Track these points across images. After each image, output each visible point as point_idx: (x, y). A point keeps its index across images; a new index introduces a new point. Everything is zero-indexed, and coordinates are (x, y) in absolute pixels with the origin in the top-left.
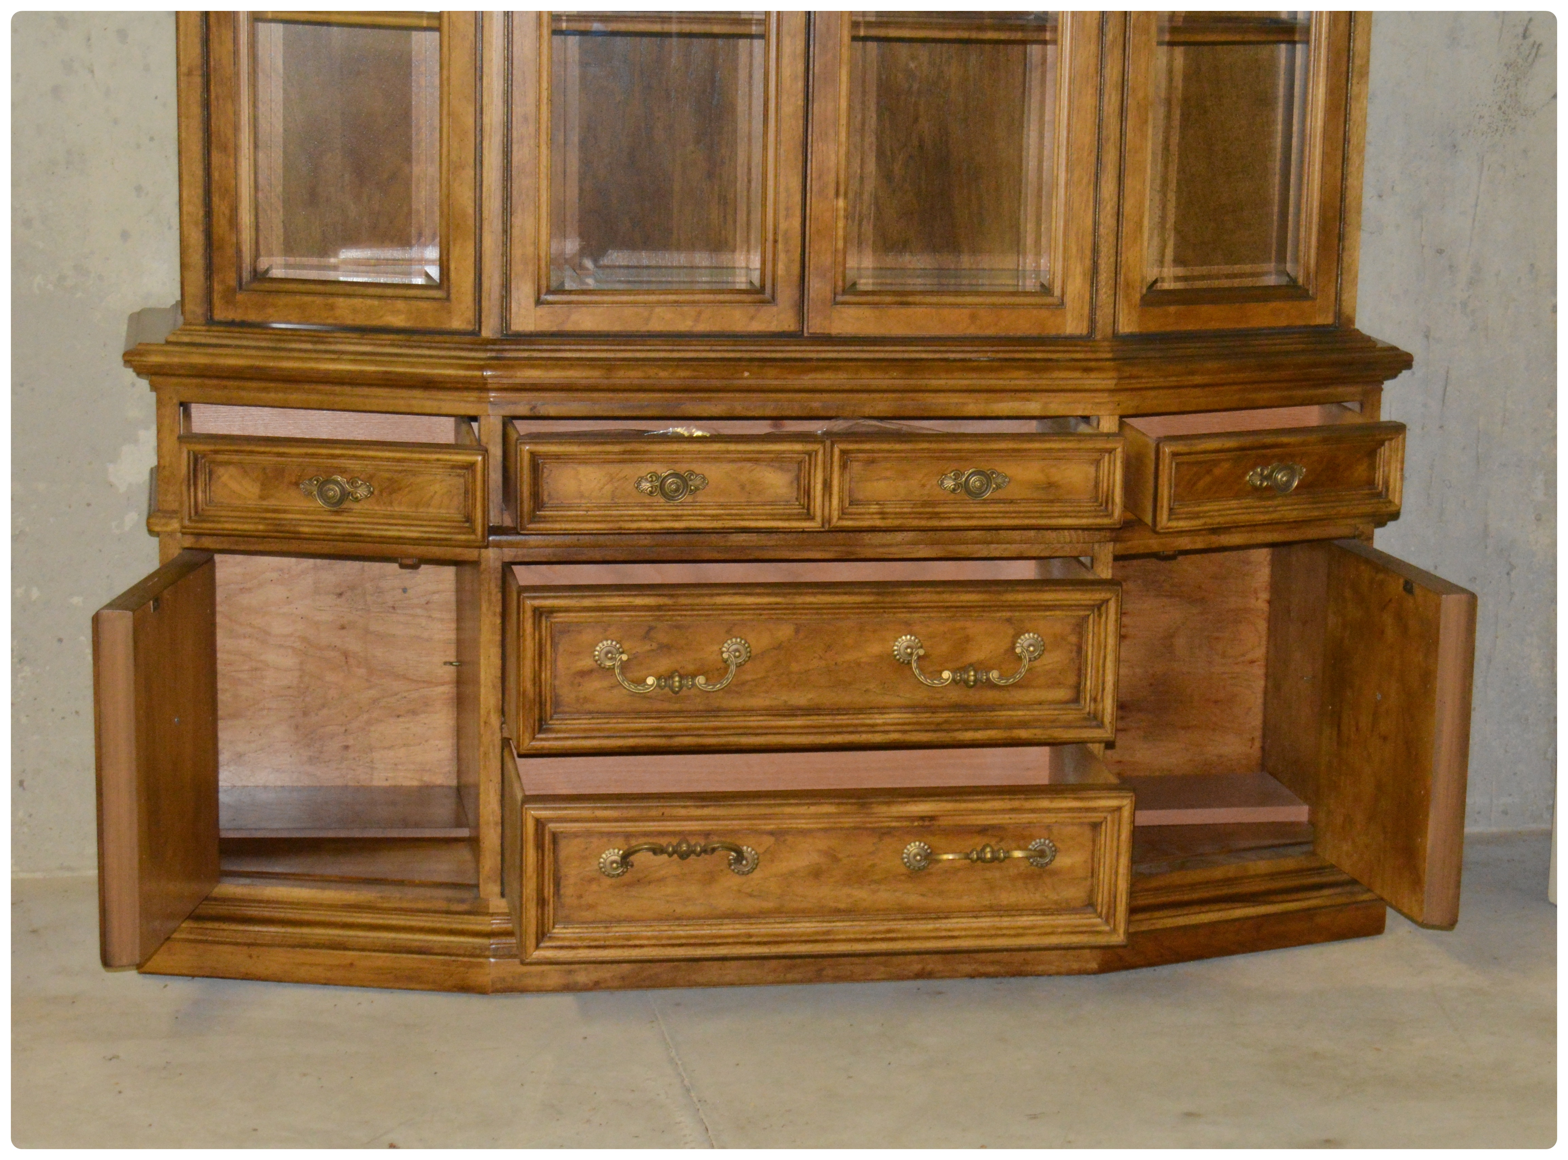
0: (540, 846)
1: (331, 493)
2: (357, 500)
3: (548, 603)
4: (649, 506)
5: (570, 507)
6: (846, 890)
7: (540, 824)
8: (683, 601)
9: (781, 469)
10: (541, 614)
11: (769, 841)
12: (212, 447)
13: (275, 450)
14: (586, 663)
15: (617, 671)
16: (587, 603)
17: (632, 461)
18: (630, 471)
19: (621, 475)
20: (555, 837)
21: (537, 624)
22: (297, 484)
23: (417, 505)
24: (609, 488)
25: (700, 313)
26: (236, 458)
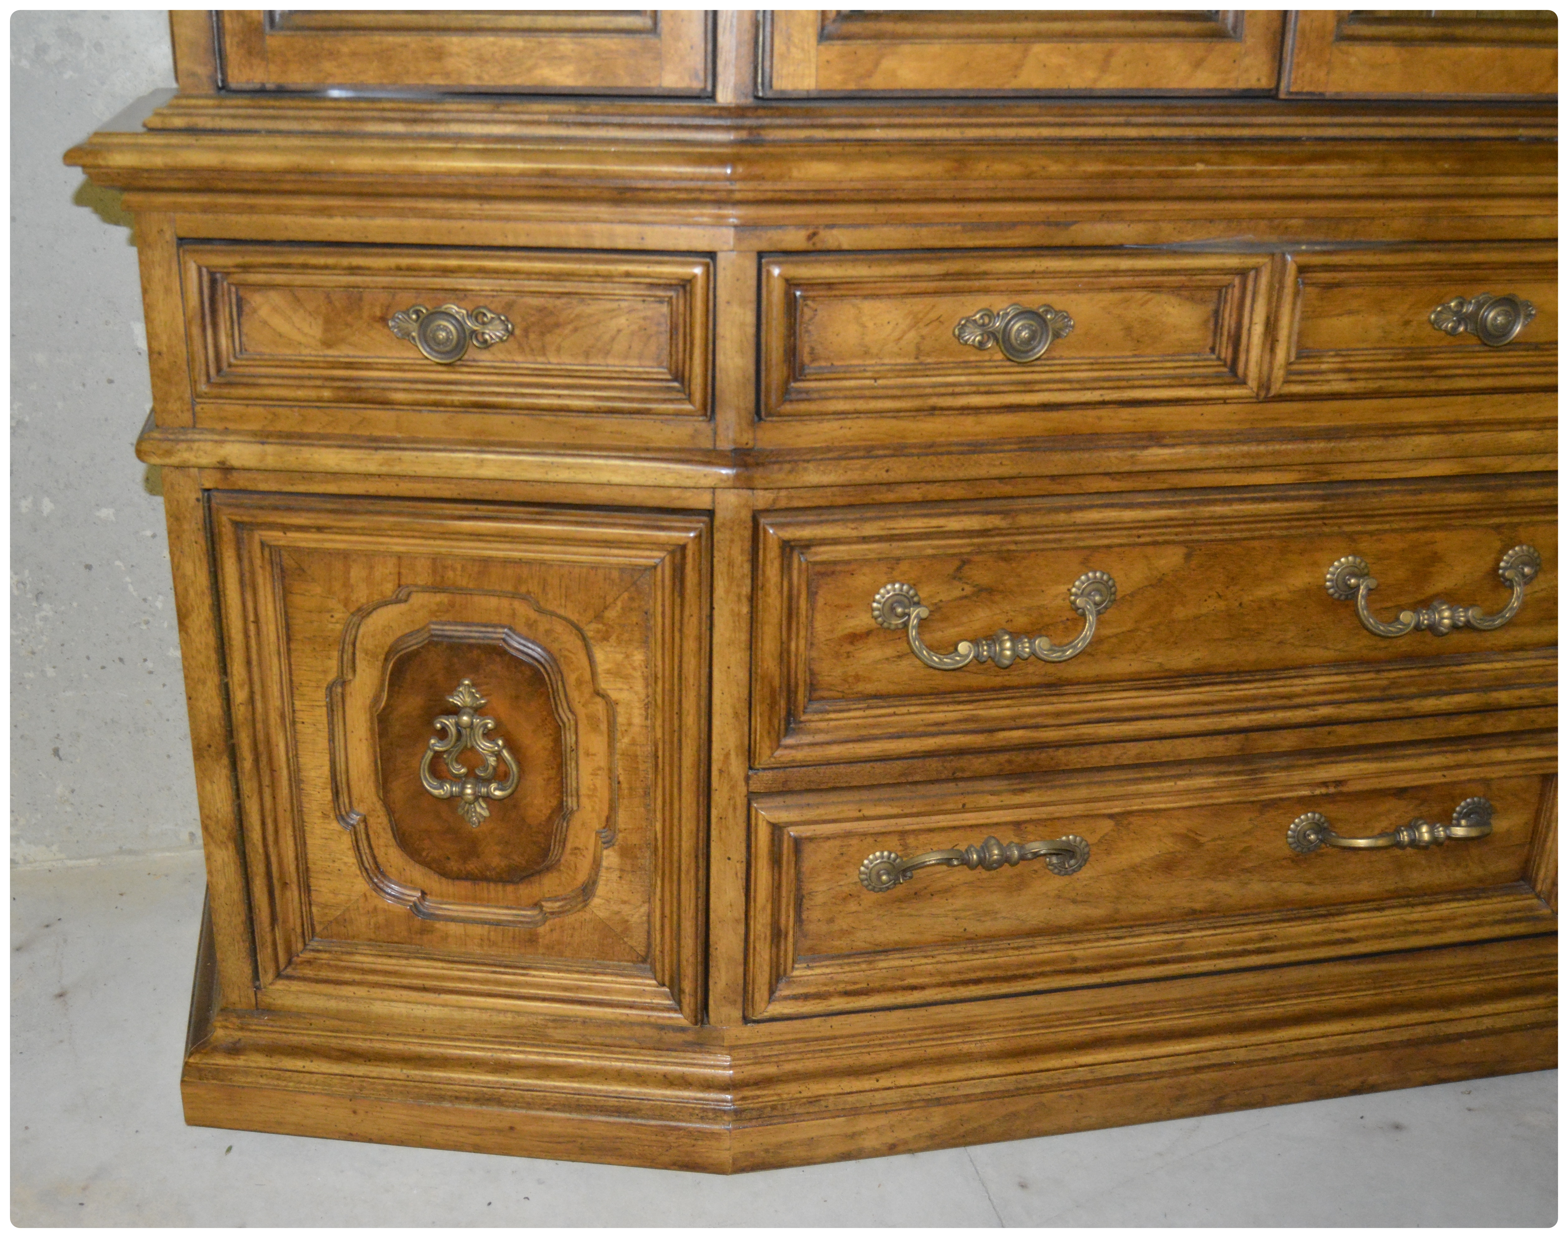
0: (776, 861)
1: (442, 335)
2: (486, 345)
3: (806, 533)
4: (977, 368)
5: (847, 373)
6: (1210, 885)
7: (776, 829)
8: (1025, 520)
9: (1191, 299)
10: (792, 548)
11: (1107, 826)
12: (239, 260)
13: (345, 261)
14: (861, 621)
15: (913, 633)
16: (870, 529)
17: (955, 292)
18: (946, 306)
19: (933, 315)
20: (798, 844)
21: (786, 568)
22: (383, 320)
23: (587, 354)
24: (912, 334)
25: (1110, 54)
26: (280, 278)
